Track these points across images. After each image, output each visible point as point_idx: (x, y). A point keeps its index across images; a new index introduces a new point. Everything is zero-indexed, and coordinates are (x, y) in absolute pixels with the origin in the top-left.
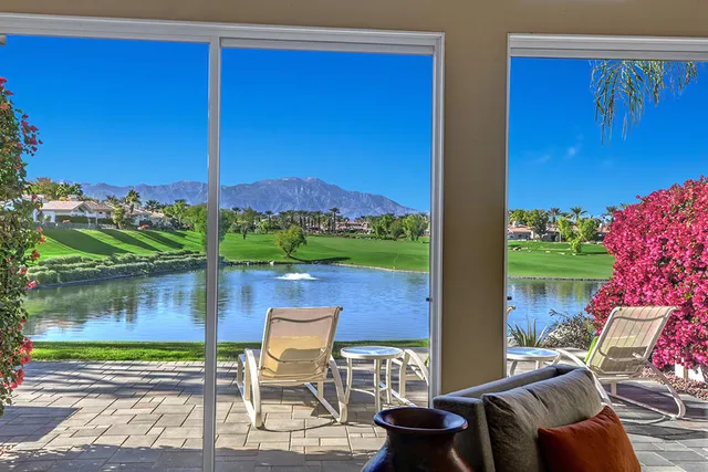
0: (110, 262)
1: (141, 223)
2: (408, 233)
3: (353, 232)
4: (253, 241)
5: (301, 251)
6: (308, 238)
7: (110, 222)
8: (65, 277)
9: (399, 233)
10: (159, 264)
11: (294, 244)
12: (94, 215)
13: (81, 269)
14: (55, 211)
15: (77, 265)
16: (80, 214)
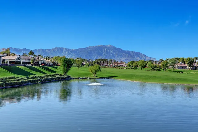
0: (25, 79)
1: (42, 63)
2: (140, 67)
3: (119, 66)
4: (82, 70)
5: (99, 73)
6: (102, 69)
7: (29, 63)
8: (6, 85)
9: (136, 67)
10: (45, 79)
11: (97, 71)
12: (24, 61)
13: (13, 81)
14: (9, 59)
15: (12, 80)
16: (19, 60)
